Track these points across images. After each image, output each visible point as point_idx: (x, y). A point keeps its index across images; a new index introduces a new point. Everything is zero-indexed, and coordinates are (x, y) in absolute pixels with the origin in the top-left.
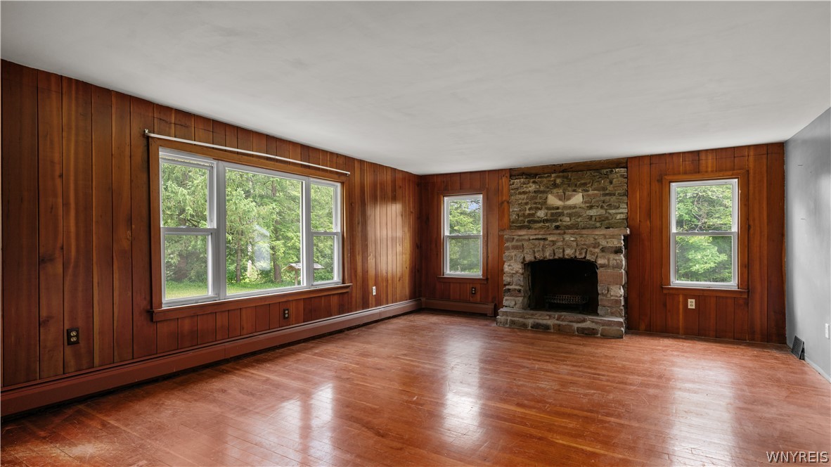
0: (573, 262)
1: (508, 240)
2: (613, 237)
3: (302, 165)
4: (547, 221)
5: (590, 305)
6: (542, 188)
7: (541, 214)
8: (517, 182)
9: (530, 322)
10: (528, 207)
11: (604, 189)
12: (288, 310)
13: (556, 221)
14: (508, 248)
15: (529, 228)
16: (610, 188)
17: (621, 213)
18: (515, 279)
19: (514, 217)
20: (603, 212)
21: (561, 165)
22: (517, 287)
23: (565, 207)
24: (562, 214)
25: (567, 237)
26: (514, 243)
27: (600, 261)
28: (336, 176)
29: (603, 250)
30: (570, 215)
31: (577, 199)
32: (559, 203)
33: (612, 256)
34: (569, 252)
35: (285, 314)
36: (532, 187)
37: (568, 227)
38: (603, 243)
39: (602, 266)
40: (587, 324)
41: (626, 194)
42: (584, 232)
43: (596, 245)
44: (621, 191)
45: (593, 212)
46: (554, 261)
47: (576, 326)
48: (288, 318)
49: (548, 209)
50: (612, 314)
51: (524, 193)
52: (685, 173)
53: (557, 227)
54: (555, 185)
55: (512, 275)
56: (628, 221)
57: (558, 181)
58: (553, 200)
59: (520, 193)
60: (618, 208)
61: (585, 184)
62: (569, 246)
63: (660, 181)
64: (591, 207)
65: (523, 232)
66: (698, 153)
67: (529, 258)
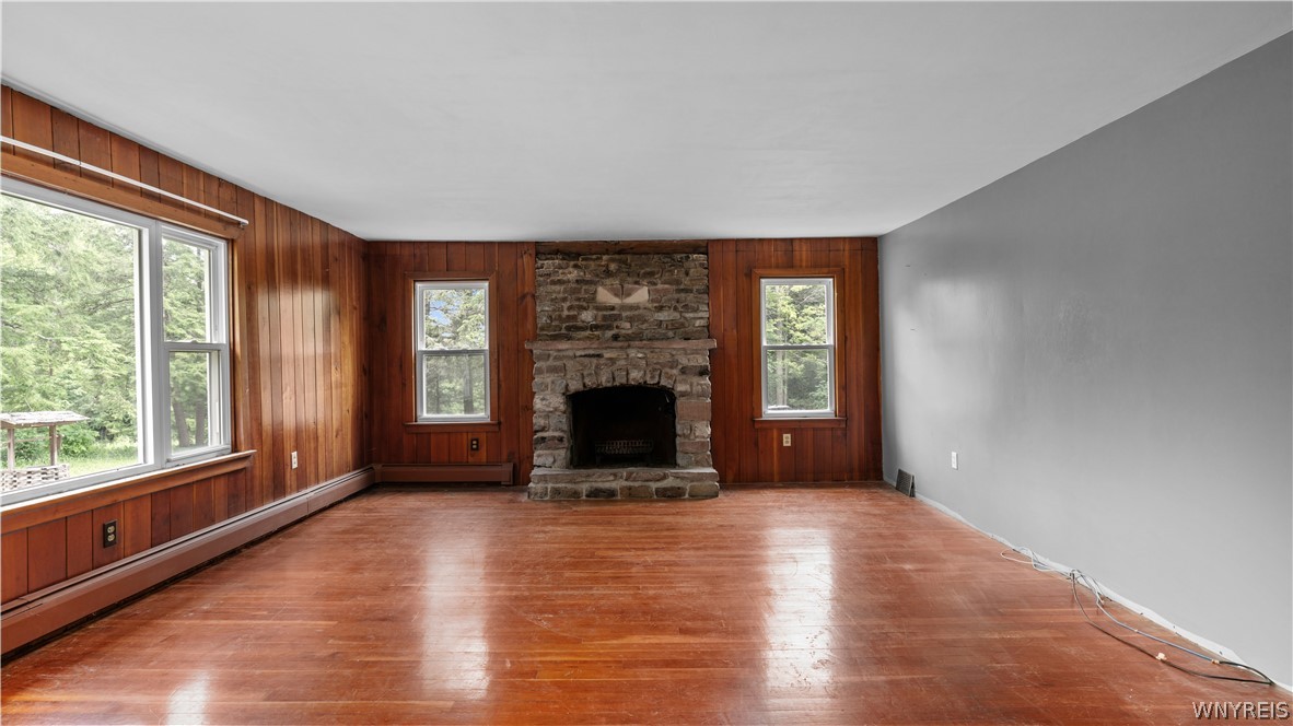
0: (642, 390)
1: (540, 358)
2: (696, 352)
3: (143, 193)
4: (596, 327)
5: (661, 451)
6: (588, 277)
7: (587, 316)
8: (548, 264)
9: (584, 488)
10: (566, 305)
11: (678, 282)
12: (114, 524)
13: (609, 327)
14: (540, 371)
15: (569, 338)
16: (686, 281)
17: (700, 318)
18: (553, 421)
19: (543, 320)
20: (676, 315)
21: (617, 243)
22: (557, 434)
23: (624, 307)
24: (618, 317)
25: (633, 353)
26: (551, 362)
27: (680, 388)
28: (219, 226)
29: (684, 371)
30: (631, 320)
31: (641, 295)
32: (615, 301)
33: (696, 380)
34: (636, 376)
35: (106, 535)
36: (573, 275)
37: (629, 338)
38: (684, 361)
39: (683, 394)
40: (669, 482)
41: (707, 291)
42: (657, 344)
43: (673, 364)
44: (700, 286)
45: (663, 316)
46: (614, 388)
47: (654, 486)
48: (114, 542)
49: (598, 308)
50: (698, 464)
51: (560, 282)
52: (777, 267)
53: (616, 338)
54: (608, 273)
55: (547, 415)
56: (709, 331)
57: (613, 267)
58: (605, 296)
59: (553, 283)
60: (696, 310)
61: (651, 274)
62: (636, 367)
63: (749, 275)
64: (660, 309)
65: (564, 345)
66: (792, 240)
67: (575, 386)
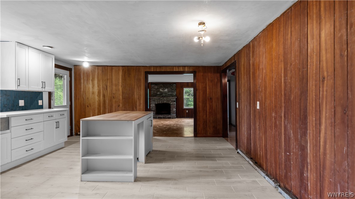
0: (166, 104)
1: (152, 99)
2: (173, 99)
4: (159, 95)
5: (169, 112)
6: (159, 87)
7: (158, 93)
8: (153, 86)
9: (157, 117)
10: (155, 92)
11: (172, 88)
13: (162, 95)
14: (151, 101)
15: (156, 96)
16: (173, 88)
17: (175, 94)
18: (153, 108)
19: (152, 94)
20: (171, 93)
21: (163, 83)
22: (154, 110)
23: (164, 92)
24: (163, 93)
25: (165, 99)
26: (153, 100)
27: (171, 104)
29: (172, 101)
30: (165, 94)
31: (166, 90)
32: (162, 91)
33: (173, 102)
34: (165, 102)
36: (156, 87)
37: (164, 96)
38: (172, 100)
39: (172, 104)
40: (169, 116)
41: (176, 90)
42: (168, 97)
43: (170, 100)
44: (175, 89)
45: (169, 93)
46: (162, 104)
47: (167, 117)
49: (160, 92)
50: (174, 114)
51: (155, 88)
52: (186, 86)
53: (162, 96)
54: (161, 87)
55: (152, 107)
56: (176, 95)
57: (162, 86)
58: (161, 90)
59: (153, 88)
60: (174, 92)
61: (168, 87)
62: (165, 101)
63: (182, 87)
64: (169, 92)
65: (155, 97)
66: (188, 82)
67: (156, 103)
